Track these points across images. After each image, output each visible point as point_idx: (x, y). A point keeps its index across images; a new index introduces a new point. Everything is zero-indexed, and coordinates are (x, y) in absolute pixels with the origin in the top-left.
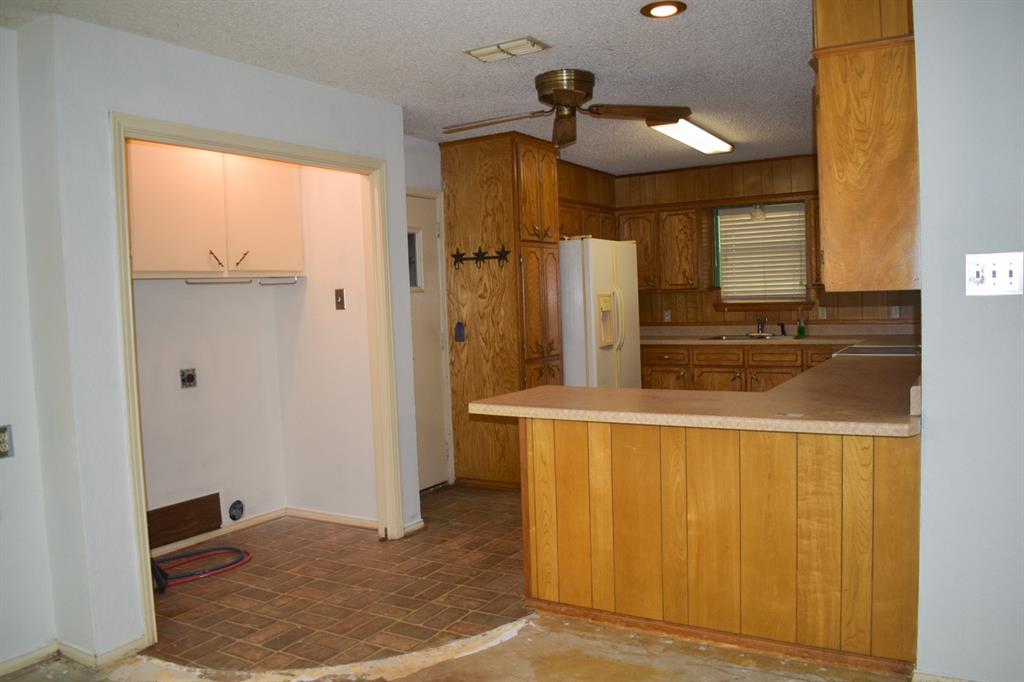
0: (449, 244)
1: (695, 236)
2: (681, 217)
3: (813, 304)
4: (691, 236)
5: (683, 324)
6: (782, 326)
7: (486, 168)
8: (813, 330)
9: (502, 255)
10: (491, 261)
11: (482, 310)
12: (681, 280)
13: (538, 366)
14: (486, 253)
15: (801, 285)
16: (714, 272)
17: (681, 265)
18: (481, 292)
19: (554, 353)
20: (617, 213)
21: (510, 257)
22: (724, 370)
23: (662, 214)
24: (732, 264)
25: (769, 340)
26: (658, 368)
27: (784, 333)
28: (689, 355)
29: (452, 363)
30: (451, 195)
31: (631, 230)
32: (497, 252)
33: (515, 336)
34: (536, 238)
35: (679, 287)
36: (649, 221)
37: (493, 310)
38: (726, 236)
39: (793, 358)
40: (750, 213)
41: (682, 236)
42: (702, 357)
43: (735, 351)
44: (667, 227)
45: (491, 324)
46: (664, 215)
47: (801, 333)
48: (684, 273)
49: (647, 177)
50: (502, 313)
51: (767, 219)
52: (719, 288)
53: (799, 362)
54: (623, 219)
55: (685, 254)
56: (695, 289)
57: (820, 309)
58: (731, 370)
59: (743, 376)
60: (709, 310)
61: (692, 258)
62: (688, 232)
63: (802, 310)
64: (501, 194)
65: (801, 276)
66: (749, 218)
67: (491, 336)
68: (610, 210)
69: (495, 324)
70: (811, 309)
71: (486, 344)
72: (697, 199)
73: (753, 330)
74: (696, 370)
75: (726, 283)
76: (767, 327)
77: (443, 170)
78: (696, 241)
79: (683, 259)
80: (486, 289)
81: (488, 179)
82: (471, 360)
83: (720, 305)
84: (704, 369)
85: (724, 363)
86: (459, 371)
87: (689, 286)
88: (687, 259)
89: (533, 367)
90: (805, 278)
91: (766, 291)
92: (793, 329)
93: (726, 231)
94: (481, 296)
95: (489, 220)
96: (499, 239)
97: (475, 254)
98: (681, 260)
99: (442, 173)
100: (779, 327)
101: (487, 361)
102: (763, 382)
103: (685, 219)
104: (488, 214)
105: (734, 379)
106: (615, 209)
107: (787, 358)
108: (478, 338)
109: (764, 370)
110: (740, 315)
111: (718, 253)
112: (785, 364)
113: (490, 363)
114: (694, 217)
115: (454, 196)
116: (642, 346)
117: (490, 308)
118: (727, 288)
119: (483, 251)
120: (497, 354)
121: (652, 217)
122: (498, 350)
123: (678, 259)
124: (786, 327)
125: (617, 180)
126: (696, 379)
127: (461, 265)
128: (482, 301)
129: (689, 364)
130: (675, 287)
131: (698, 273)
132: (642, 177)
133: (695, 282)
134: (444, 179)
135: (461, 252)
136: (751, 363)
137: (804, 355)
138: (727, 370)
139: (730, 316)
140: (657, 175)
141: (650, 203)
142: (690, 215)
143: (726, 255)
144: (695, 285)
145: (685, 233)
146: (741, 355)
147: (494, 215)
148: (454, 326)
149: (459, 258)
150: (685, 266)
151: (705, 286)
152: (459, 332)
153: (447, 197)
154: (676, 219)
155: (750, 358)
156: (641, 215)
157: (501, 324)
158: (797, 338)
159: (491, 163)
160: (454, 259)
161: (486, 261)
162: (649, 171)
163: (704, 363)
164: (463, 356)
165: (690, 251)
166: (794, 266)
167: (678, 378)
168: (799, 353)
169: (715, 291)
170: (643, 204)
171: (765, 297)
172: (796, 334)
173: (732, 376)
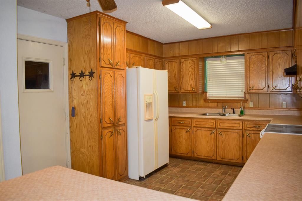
0: (70, 68)
1: (196, 69)
2: (190, 61)
3: (247, 100)
4: (194, 69)
5: (191, 107)
6: (233, 110)
7: (85, 30)
8: (247, 112)
9: (91, 74)
10: (86, 77)
11: (82, 102)
12: (189, 89)
13: (110, 130)
14: (84, 73)
15: (242, 92)
16: (204, 85)
17: (190, 82)
18: (82, 92)
19: (120, 123)
20: (163, 60)
21: (95, 75)
22: (206, 129)
23: (182, 60)
24: (212, 82)
25: (228, 117)
26: (178, 127)
27: (234, 113)
28: (191, 122)
29: (70, 127)
30: (71, 44)
31: (169, 67)
32: (89, 73)
33: (97, 116)
34: (110, 66)
35: (189, 92)
36: (177, 63)
37: (87, 102)
38: (210, 70)
39: (239, 125)
40: (220, 60)
41: (190, 70)
42: (197, 123)
43: (212, 121)
44: (184, 66)
45: (86, 109)
46: (183, 60)
47: (242, 113)
48: (191, 85)
49: (176, 44)
50: (91, 103)
51: (227, 63)
52: (206, 92)
53: (241, 127)
54: (166, 62)
55: (191, 77)
56: (195, 92)
57: (250, 102)
58: (210, 129)
59: (215, 133)
60: (202, 102)
61: (194, 79)
62: (193, 68)
63: (242, 103)
64: (91, 43)
65: (242, 88)
66: (220, 62)
67: (86, 114)
68: (160, 58)
69: (88, 109)
70: (246, 102)
71: (84, 119)
72: (197, 54)
73: (220, 111)
74: (195, 128)
75: (209, 90)
76: (227, 110)
77: (68, 32)
78: (196, 72)
79: (191, 79)
80: (84, 91)
81: (86, 36)
82: (78, 126)
83: (206, 100)
84: (198, 129)
85: (207, 126)
86: (73, 131)
87: (193, 91)
88: (192, 80)
89: (107, 131)
90: (244, 89)
91: (226, 94)
92: (238, 111)
93: (210, 68)
94: (82, 95)
95: (86, 57)
96: (90, 66)
97: (80, 73)
98: (190, 80)
99: (68, 34)
100: (232, 110)
101: (85, 127)
102: (224, 136)
103: (192, 62)
104: (85, 54)
105: (211, 134)
106: (163, 58)
107: (235, 125)
108: (81, 116)
109: (225, 130)
110: (215, 104)
111: (206, 77)
112: (235, 128)
113: (86, 128)
114: (196, 61)
115: (72, 45)
116: (170, 117)
117: (86, 101)
118: (209, 92)
119: (83, 72)
120: (89, 124)
121: (178, 61)
122: (89, 122)
123: (188, 79)
124: (235, 110)
125: (164, 46)
126: (194, 133)
127: (74, 79)
128: (82, 97)
129: (191, 126)
130: (187, 92)
131: (197, 85)
132: (174, 44)
133: (195, 89)
134: (68, 37)
135: (74, 72)
136: (219, 127)
137: (244, 124)
138: (208, 129)
139: (210, 104)
140: (180, 43)
141: (177, 55)
142: (194, 60)
143: (210, 78)
144: (196, 91)
145: (192, 68)
146: (215, 123)
147: (88, 53)
148: (71, 109)
149: (73, 76)
150: (191, 82)
151: (200, 91)
152: (73, 112)
153: (69, 46)
154: (188, 62)
155: (219, 125)
156: (173, 60)
157: (90, 109)
158: (240, 116)
159: (87, 28)
160: (71, 76)
161: (84, 77)
162: (177, 41)
163: (197, 126)
164: (75, 124)
165: (194, 76)
166: (239, 83)
167: (187, 132)
168: (241, 123)
169: (205, 94)
170: (174, 56)
171: (226, 97)
172: (239, 114)
173: (210, 132)
